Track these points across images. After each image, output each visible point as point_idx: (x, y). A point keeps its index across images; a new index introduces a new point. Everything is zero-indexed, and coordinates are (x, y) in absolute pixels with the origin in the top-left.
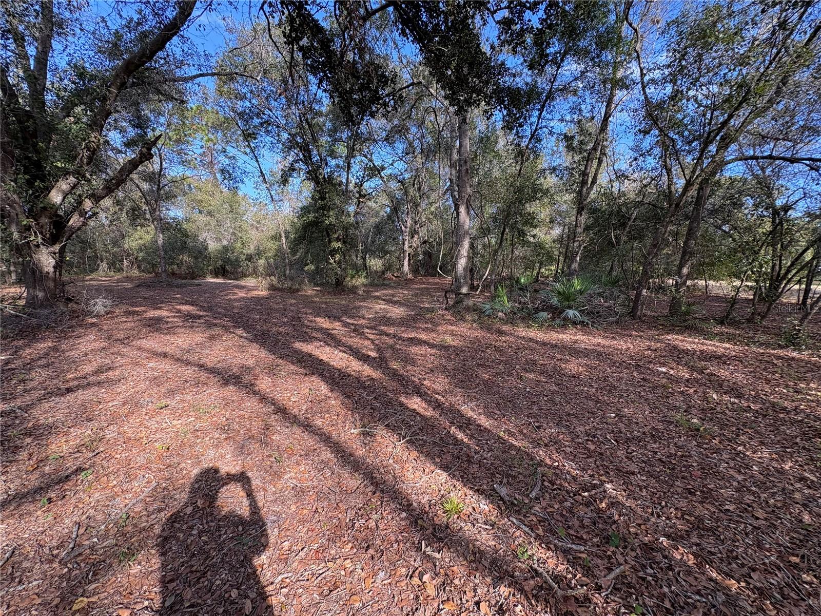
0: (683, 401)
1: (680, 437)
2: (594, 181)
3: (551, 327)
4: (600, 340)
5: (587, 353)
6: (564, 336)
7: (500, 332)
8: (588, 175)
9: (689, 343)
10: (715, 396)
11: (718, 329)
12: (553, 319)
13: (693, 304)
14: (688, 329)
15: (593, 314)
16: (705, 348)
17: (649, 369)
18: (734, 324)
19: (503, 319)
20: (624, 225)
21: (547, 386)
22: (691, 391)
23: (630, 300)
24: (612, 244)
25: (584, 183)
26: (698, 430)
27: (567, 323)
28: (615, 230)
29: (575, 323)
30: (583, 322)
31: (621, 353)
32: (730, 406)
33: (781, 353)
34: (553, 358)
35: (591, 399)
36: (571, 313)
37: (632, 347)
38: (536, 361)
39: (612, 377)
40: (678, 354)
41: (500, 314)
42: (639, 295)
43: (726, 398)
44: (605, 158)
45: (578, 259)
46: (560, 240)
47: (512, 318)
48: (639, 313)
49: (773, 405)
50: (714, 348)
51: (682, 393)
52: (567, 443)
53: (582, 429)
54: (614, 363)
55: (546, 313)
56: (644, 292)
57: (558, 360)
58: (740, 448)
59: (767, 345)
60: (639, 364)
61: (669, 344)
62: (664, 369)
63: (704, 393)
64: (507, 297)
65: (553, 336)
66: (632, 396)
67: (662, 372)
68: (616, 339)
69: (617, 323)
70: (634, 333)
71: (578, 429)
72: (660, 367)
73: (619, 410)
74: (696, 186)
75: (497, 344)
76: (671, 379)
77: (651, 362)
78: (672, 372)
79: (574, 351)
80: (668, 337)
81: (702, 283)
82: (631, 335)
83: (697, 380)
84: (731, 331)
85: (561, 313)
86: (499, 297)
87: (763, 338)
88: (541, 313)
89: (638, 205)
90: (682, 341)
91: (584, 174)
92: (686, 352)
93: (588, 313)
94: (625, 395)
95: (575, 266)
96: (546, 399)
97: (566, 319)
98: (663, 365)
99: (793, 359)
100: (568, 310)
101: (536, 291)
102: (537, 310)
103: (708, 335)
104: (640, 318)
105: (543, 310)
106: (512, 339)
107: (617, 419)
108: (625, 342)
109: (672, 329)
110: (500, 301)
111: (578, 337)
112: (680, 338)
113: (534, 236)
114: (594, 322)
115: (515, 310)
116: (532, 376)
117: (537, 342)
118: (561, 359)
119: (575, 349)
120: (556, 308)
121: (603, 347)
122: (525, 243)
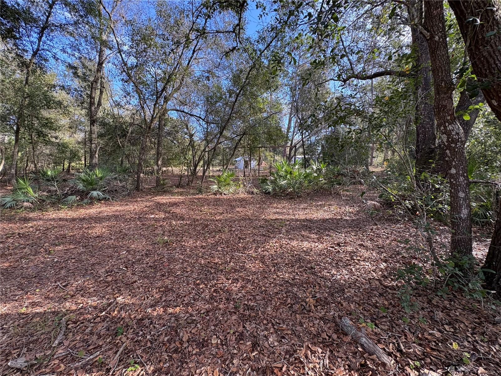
0: (162, 230)
1: (160, 249)
2: (99, 104)
3: (80, 206)
4: (118, 208)
5: (108, 218)
6: (91, 210)
7: (26, 220)
8: (94, 98)
9: (164, 199)
10: (174, 223)
11: (176, 191)
12: (82, 199)
13: (166, 179)
14: (165, 192)
15: (113, 192)
16: (171, 200)
17: (146, 218)
18: (183, 187)
19: (30, 208)
20: (125, 135)
21: (75, 252)
22: (165, 223)
23: (135, 181)
24: (120, 147)
25: (91, 104)
26: (167, 242)
27: (92, 202)
28: (120, 138)
29: (99, 200)
30: (105, 198)
31: (130, 213)
32: (180, 225)
33: (197, 196)
34: (81, 229)
35: (110, 247)
36: (95, 193)
37: (137, 208)
38: (65, 235)
39: (125, 229)
40: (159, 206)
41: (25, 204)
42: (139, 177)
43: (179, 222)
44: (104, 90)
45: (97, 156)
46: (84, 142)
47: (40, 205)
48: (141, 187)
49: (194, 219)
50: (175, 200)
51: (161, 226)
52: (91, 286)
53: (103, 270)
54: (126, 220)
55: (75, 197)
56: (142, 175)
57: (86, 229)
58: (183, 243)
59: (193, 194)
60: (141, 217)
61: (156, 202)
62: (153, 216)
63: (170, 223)
64: (32, 188)
65: (83, 212)
66: (136, 236)
67: (152, 218)
68: (128, 205)
69: (128, 195)
70: (139, 199)
71: (100, 272)
72: (151, 215)
73: (128, 248)
74: (157, 119)
75: (22, 231)
76: (157, 220)
77: (146, 214)
78: (157, 216)
79: (98, 219)
80: (156, 198)
81: (170, 168)
82: (137, 201)
83: (168, 218)
84: (182, 190)
85: (87, 194)
86: (20, 189)
87: (192, 191)
88: (70, 197)
89: (131, 124)
90: (162, 199)
91: (91, 97)
92: (163, 204)
93: (109, 192)
94: (132, 237)
95: (95, 161)
96: (73, 261)
97: (91, 198)
98: (152, 214)
99: (200, 198)
100: (93, 192)
101: (65, 180)
102: (66, 195)
103: (172, 194)
104: (142, 190)
105: (72, 194)
106: (41, 223)
107: (127, 253)
108: (133, 206)
109: (157, 193)
110: (23, 193)
111: (102, 209)
112: (162, 197)
113: (56, 138)
114: (114, 197)
115: (44, 198)
116: (60, 248)
117: (66, 220)
118: (88, 227)
119: (99, 217)
120: (83, 192)
121: (120, 211)
122: (47, 143)
